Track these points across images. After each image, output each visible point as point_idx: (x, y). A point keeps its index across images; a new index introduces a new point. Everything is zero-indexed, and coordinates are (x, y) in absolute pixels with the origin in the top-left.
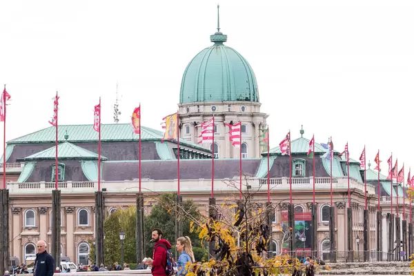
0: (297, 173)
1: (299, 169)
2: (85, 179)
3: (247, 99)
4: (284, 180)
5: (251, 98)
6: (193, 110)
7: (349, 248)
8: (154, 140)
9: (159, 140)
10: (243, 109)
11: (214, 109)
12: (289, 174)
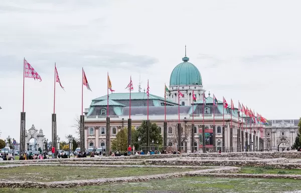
0: (206, 112)
1: (208, 110)
2: (115, 114)
3: (197, 84)
4: (201, 115)
5: (199, 83)
6: (175, 88)
7: (231, 146)
8: (153, 99)
9: (155, 99)
10: (195, 88)
11: (183, 88)
12: (202, 112)
